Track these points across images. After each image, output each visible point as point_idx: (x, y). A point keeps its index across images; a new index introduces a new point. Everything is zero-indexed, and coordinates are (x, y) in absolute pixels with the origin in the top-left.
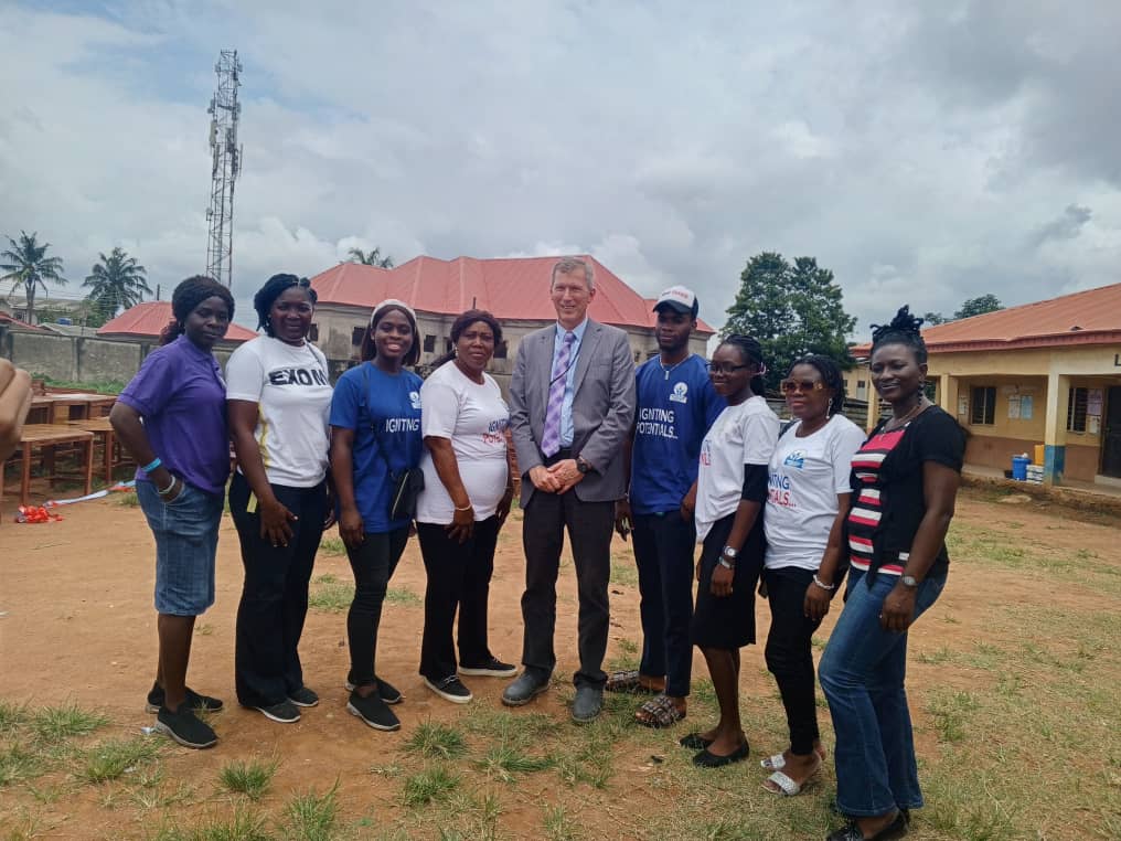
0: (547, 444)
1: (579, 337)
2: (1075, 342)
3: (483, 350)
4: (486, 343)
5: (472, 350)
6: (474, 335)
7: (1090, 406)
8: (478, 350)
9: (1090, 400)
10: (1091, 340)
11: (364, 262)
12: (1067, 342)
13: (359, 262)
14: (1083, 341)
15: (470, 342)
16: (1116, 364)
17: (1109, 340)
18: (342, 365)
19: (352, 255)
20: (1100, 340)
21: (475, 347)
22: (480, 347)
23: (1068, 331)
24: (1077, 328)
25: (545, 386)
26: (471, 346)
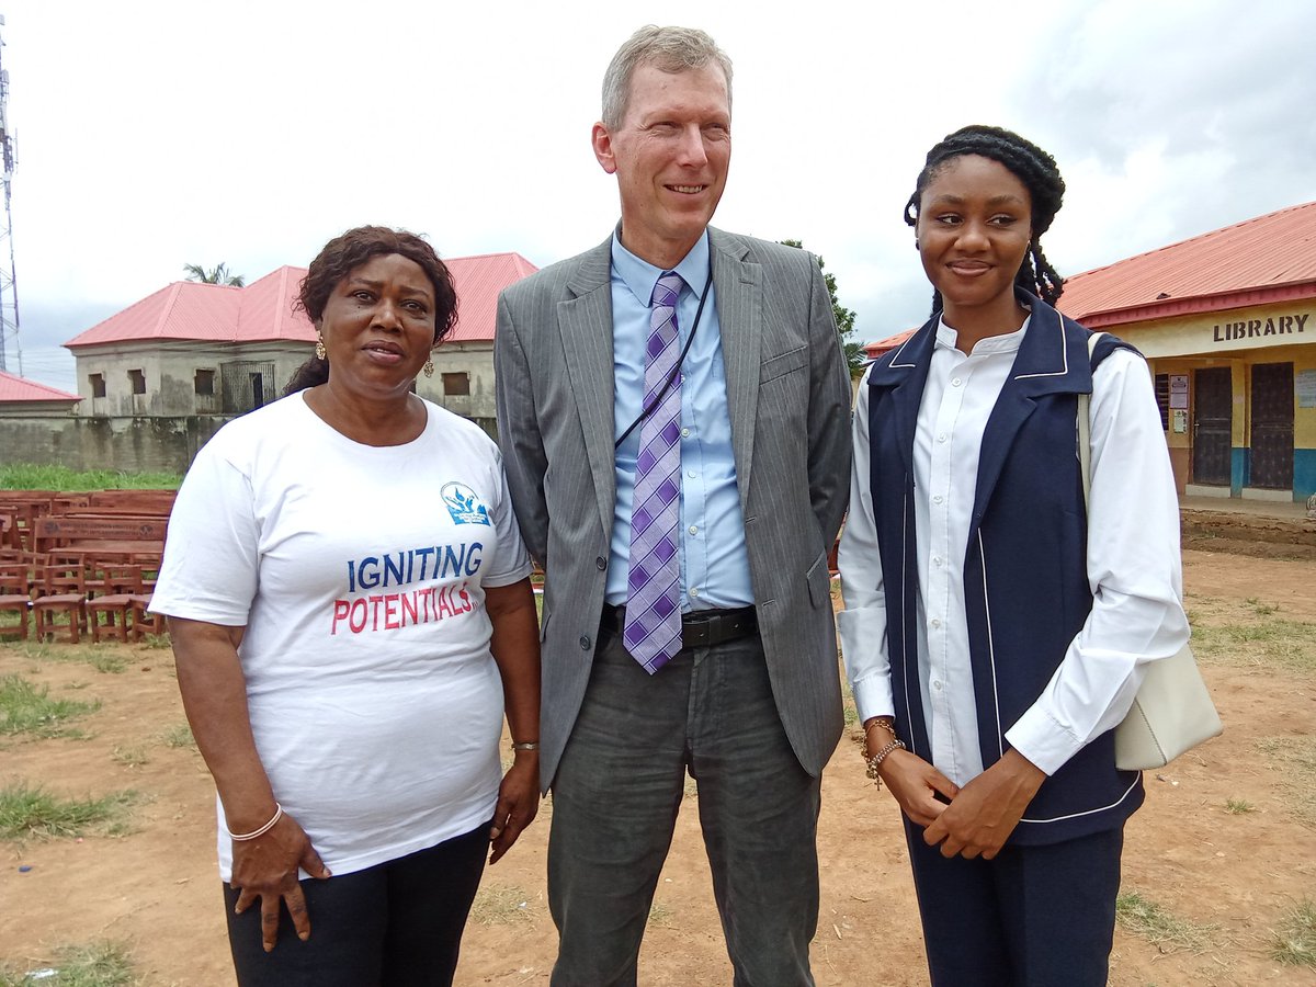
0: (640, 634)
1: (697, 284)
2: (1163, 314)
3: (400, 342)
4: (413, 323)
5: (368, 337)
6: (372, 295)
7: (1172, 397)
8: (388, 339)
9: (1172, 390)
10: (1184, 310)
11: (205, 280)
12: (1153, 315)
13: (198, 280)
14: (1174, 312)
15: (364, 313)
16: (1216, 339)
17: (1207, 307)
18: (179, 423)
19: (188, 273)
20: (1196, 309)
21: (378, 327)
22: (394, 331)
23: (1152, 299)
24: (1164, 295)
25: (600, 451)
26: (365, 324)
